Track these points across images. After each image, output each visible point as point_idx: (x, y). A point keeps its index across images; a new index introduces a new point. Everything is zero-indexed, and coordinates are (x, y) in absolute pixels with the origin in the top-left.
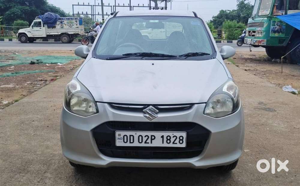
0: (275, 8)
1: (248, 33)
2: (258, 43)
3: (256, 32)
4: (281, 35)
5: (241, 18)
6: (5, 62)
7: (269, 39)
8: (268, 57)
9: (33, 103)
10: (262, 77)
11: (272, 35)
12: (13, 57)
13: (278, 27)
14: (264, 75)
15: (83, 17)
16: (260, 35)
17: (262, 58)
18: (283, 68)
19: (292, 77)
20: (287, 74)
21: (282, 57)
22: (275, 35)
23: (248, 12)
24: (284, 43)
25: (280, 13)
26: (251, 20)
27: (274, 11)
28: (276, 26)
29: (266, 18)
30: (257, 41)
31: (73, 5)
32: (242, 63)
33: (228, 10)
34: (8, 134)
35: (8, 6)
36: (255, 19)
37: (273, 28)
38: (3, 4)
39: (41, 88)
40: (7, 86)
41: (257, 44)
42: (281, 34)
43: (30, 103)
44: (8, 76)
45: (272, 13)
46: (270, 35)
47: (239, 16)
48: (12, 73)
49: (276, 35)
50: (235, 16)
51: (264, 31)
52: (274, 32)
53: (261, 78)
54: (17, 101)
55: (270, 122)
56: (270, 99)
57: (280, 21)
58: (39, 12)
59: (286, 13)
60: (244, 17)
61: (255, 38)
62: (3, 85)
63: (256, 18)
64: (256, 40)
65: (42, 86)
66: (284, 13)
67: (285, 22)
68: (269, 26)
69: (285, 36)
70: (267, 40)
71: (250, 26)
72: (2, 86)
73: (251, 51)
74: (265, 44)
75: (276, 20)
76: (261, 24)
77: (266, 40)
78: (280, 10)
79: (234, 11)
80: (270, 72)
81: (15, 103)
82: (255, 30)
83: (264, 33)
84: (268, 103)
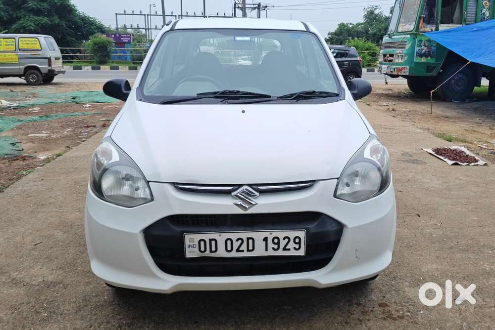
0: (422, 21)
1: (383, 58)
2: (397, 71)
3: (394, 56)
4: (429, 60)
5: (370, 35)
6: (24, 100)
7: (413, 65)
8: (411, 91)
9: (84, 157)
10: (405, 120)
11: (417, 60)
12: (34, 93)
13: (425, 49)
14: (407, 117)
15: (132, 32)
16: (400, 61)
17: (402, 94)
18: (433, 107)
19: (446, 119)
20: (438, 116)
21: (432, 92)
22: (421, 60)
23: (381, 26)
24: (434, 72)
25: (428, 28)
26: (388, 38)
27: (420, 25)
28: (422, 48)
29: (409, 36)
30: (396, 69)
31: (116, 14)
32: (375, 100)
33: (351, 24)
34: (61, 199)
35: (14, 16)
36: (392, 37)
37: (419, 50)
38: (6, 14)
39: (90, 137)
40: (37, 135)
41: (395, 73)
42: (429, 58)
43: (80, 157)
44: (35, 121)
45: (417, 28)
46: (415, 60)
47: (367, 32)
48: (40, 117)
49: (423, 60)
50: (360, 32)
51: (406, 55)
52: (420, 55)
53: (403, 120)
54: (59, 155)
55: (419, 177)
56: (417, 149)
57: (428, 40)
58: (64, 24)
59: (437, 29)
60: (375, 34)
61: (393, 64)
62: (31, 133)
63: (394, 35)
64: (394, 67)
65: (90, 134)
66: (434, 29)
67: (435, 41)
68: (413, 47)
69: (436, 61)
70: (410, 68)
71: (386, 48)
72: (29, 135)
73: (387, 83)
74: (407, 74)
75: (423, 39)
76: (402, 45)
77: (408, 67)
78: (428, 24)
79: (358, 24)
80: (415, 113)
81: (58, 157)
82: (392, 53)
83: (406, 58)
84: (415, 153)
